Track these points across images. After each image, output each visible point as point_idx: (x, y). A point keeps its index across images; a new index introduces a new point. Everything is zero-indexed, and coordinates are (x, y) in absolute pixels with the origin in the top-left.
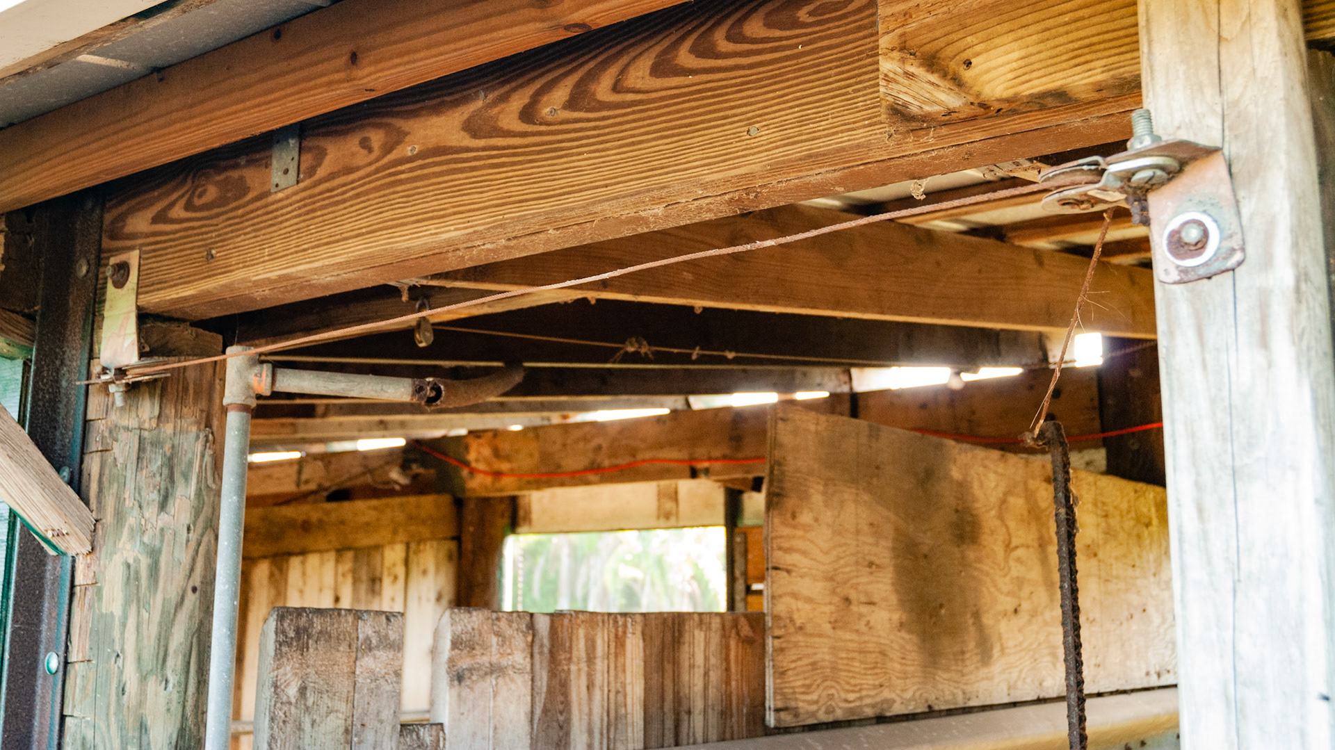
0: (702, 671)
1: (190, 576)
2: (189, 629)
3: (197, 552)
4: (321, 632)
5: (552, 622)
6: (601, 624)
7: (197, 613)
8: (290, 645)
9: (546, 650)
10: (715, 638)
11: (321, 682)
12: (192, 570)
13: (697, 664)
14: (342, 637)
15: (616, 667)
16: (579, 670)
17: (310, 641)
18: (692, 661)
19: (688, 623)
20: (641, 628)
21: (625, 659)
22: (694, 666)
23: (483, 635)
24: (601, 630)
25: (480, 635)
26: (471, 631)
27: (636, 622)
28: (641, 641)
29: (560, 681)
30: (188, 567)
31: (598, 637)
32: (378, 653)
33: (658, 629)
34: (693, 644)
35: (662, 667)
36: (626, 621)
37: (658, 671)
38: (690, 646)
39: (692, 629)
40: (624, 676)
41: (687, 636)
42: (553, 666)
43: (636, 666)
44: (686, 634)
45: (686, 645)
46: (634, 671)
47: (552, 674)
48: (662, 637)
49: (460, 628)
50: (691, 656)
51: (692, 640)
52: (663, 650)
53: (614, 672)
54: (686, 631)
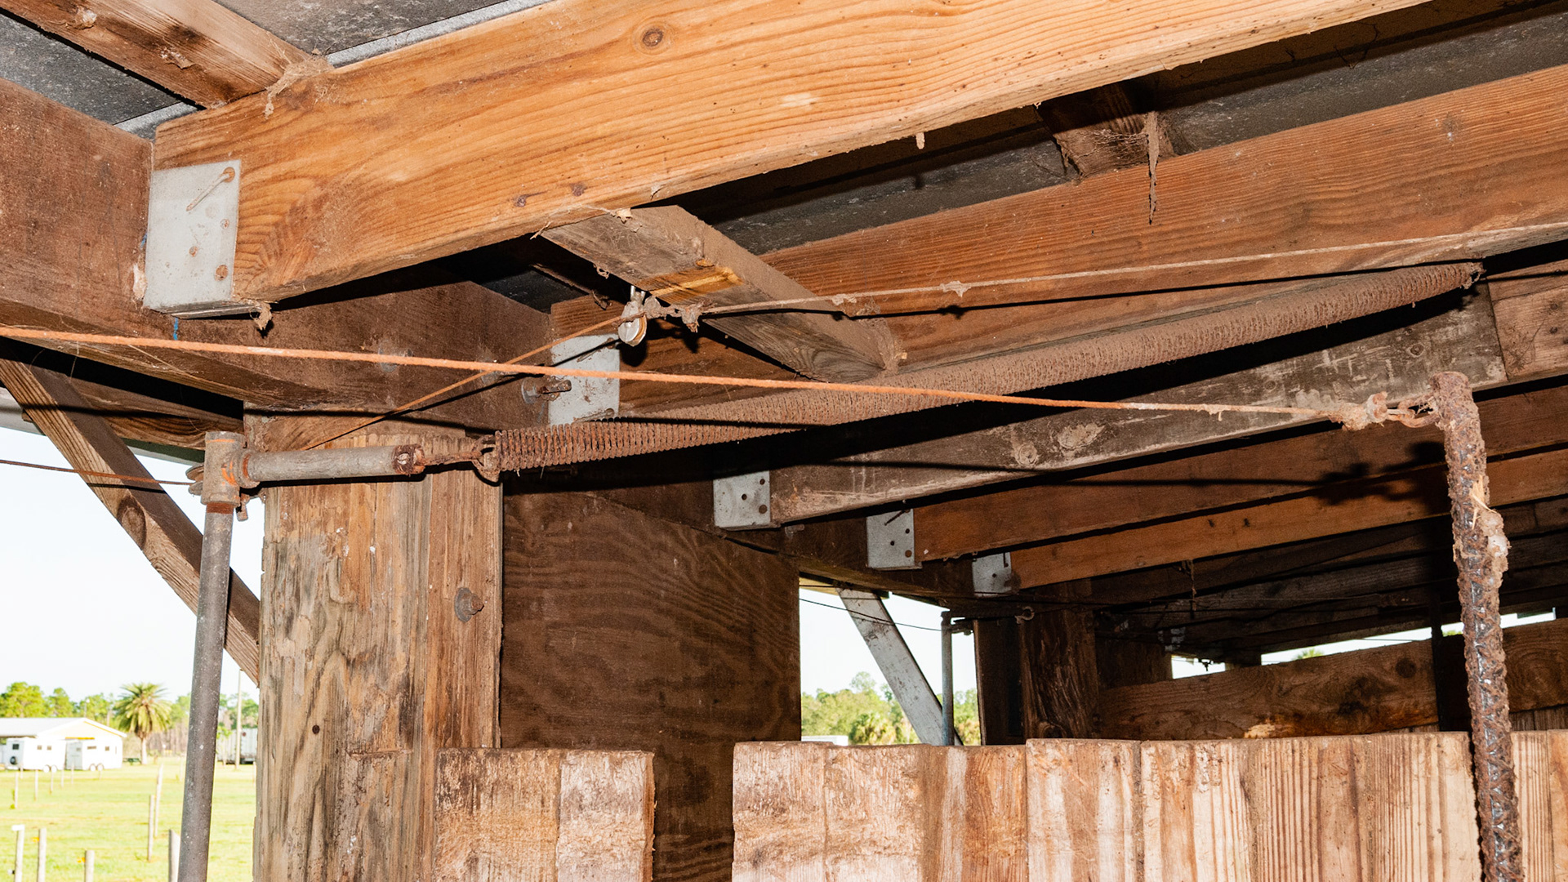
1: (309, 714)
2: (310, 778)
3: (317, 683)
4: (497, 783)
7: (320, 758)
8: (453, 800)
9: (962, 815)
11: (500, 854)
12: (312, 705)
14: (530, 789)
16: (1050, 856)
17: (482, 796)
18: (1437, 843)
19: (1422, 758)
20: (1237, 773)
21: (1191, 835)
22: (1445, 856)
23: (803, 788)
24: (1112, 778)
25: (798, 788)
26: (777, 780)
27: (1220, 761)
28: (1239, 799)
29: (998, 872)
30: (307, 702)
31: (1103, 790)
32: (595, 814)
33: (1301, 773)
34: (1442, 804)
35: (1320, 854)
36: (1192, 760)
37: (1308, 862)
38: (1428, 809)
39: (1435, 772)
40: (1189, 869)
41: (1418, 788)
42: (978, 845)
43: (1225, 850)
44: (1415, 785)
45: (1415, 808)
46: (1220, 860)
47: (976, 860)
48: (1314, 789)
49: (753, 776)
50: (1435, 833)
51: (1435, 797)
52: (1318, 817)
53: (1160, 860)
54: (1414, 778)
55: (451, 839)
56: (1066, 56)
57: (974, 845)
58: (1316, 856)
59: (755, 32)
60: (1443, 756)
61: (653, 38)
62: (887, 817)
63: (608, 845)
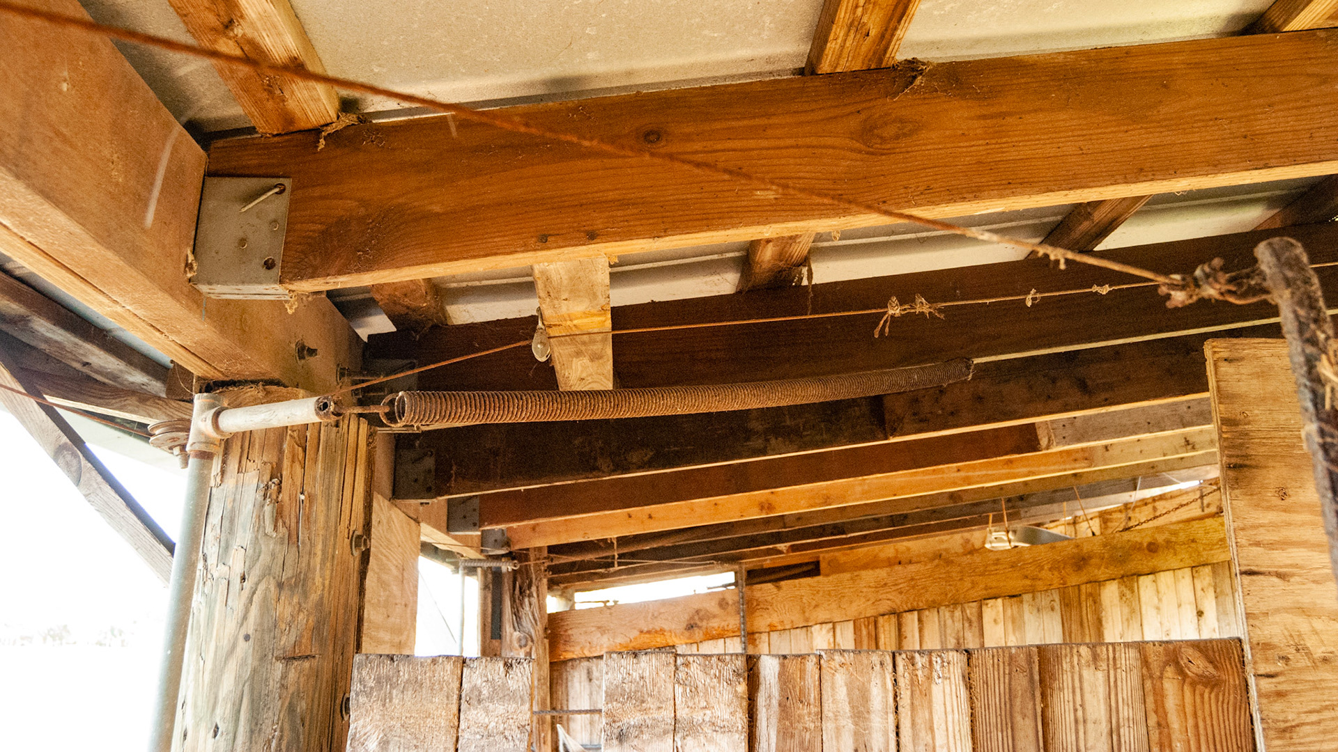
0: (1104, 728)
1: (242, 625)
2: (240, 676)
3: (251, 601)
4: (408, 681)
5: (783, 666)
6: (878, 667)
7: (250, 661)
8: (369, 695)
9: (775, 702)
10: (1128, 683)
11: (409, 737)
12: (245, 618)
13: (1091, 716)
14: (437, 687)
15: (913, 724)
16: (838, 730)
17: (394, 692)
18: (1080, 713)
19: (1068, 660)
20: (960, 671)
21: (931, 713)
22: (1085, 721)
23: (659, 685)
24: (879, 676)
25: (654, 685)
26: (638, 679)
27: (949, 663)
28: (962, 688)
29: (802, 743)
30: (241, 615)
31: (873, 683)
32: (491, 707)
33: (999, 670)
34: (1081, 689)
35: (1012, 723)
36: (930, 662)
37: (1004, 729)
38: (1074, 692)
39: (1077, 668)
40: (930, 736)
41: (1067, 678)
42: (787, 723)
43: (953, 722)
44: (1065, 676)
45: (1066, 691)
46: (950, 729)
47: (785, 733)
48: (1007, 681)
49: (620, 676)
50: (1078, 707)
51: (1077, 684)
52: (1010, 700)
53: (910, 730)
54: (1064, 672)
55: (364, 726)
56: (953, 192)
57: (785, 724)
58: (1009, 725)
59: (730, 144)
60: (1081, 658)
61: (652, 138)
62: (722, 705)
63: (501, 729)
